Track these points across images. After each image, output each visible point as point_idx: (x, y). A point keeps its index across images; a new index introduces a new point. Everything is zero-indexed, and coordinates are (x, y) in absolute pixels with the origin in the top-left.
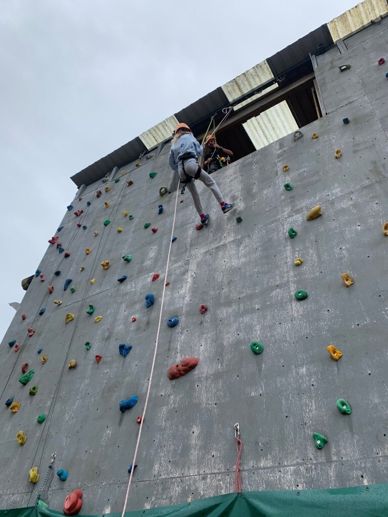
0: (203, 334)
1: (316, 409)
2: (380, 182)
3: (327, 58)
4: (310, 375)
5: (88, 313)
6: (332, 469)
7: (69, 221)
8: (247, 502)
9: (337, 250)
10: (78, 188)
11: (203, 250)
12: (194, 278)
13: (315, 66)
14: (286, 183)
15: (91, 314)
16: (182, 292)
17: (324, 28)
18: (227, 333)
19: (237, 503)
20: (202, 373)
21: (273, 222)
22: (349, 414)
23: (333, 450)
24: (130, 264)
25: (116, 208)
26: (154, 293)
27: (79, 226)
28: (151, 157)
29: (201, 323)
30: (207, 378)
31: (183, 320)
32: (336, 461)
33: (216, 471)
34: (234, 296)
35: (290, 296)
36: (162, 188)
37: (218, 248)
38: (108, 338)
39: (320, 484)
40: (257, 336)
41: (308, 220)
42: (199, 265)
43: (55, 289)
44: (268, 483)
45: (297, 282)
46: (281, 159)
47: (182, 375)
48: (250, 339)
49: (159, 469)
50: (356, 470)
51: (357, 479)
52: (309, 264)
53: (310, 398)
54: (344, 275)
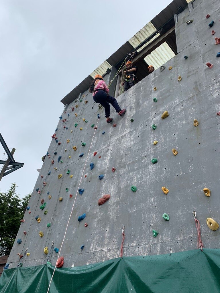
0: (113, 182)
1: (155, 219)
2: (197, 95)
3: (183, 15)
4: (154, 202)
5: (67, 173)
6: (159, 246)
7: (60, 125)
11: (116, 138)
12: (111, 153)
13: (176, 22)
14: (154, 98)
16: (106, 161)
18: (123, 182)
19: (120, 262)
20: (112, 202)
21: (147, 121)
22: (168, 220)
23: (160, 238)
24: (85, 147)
25: (80, 117)
26: (94, 162)
27: (65, 127)
29: (113, 177)
30: (113, 204)
31: (105, 175)
32: (161, 243)
33: (114, 248)
34: (127, 162)
35: (150, 162)
37: (122, 137)
38: (75, 186)
40: (135, 183)
41: (162, 119)
42: (113, 146)
43: (55, 162)
44: (133, 253)
45: (154, 154)
46: (154, 83)
47: (103, 203)
48: (131, 185)
49: (93, 247)
50: (168, 247)
51: (168, 250)
52: (160, 144)
53: (154, 213)
54: (173, 150)
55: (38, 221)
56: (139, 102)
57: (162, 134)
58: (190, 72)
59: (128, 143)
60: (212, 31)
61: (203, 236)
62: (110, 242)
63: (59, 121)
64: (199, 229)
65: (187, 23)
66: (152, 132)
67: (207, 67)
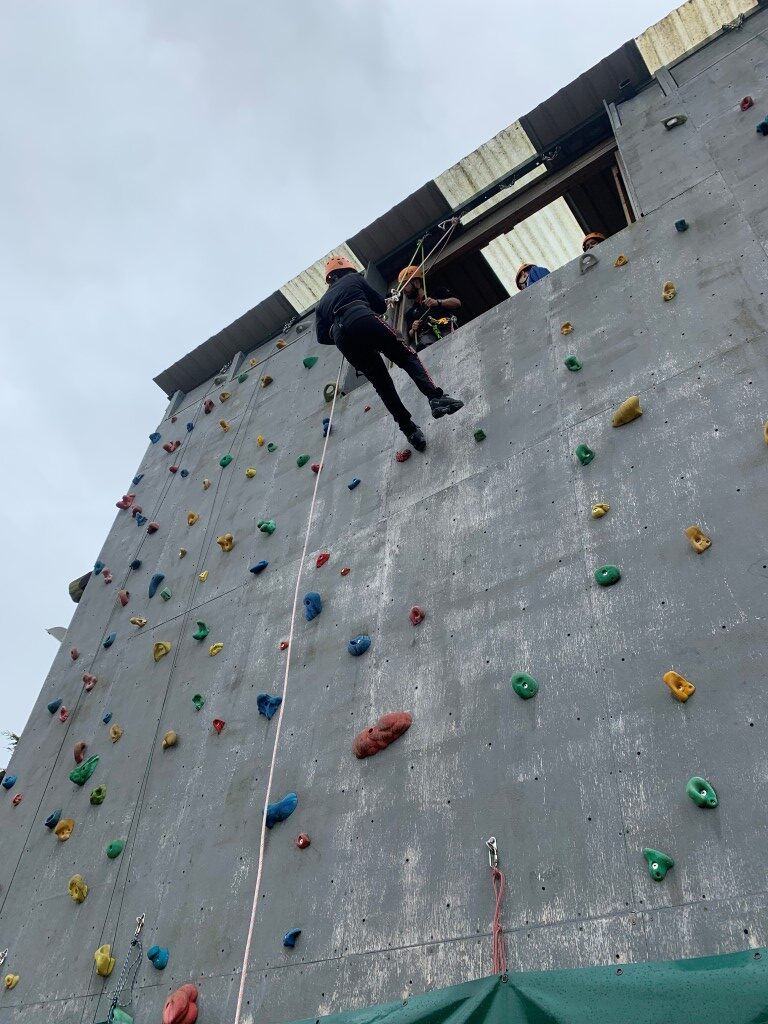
0: (419, 665)
1: (647, 801)
2: (754, 340)
3: (639, 106)
4: (632, 735)
5: (196, 637)
6: (685, 920)
7: (154, 464)
8: (519, 994)
9: (676, 482)
10: (170, 399)
11: (412, 501)
12: (398, 556)
13: (616, 125)
14: (569, 357)
15: (201, 639)
16: (375, 585)
17: (630, 49)
18: (465, 661)
19: (499, 995)
20: (419, 743)
21: (546, 436)
22: (713, 807)
23: (685, 882)
24: (274, 538)
25: (242, 431)
26: (320, 592)
27: (174, 470)
28: (305, 328)
29: (415, 642)
30: (429, 752)
31: (378, 640)
32: (692, 903)
33: (455, 935)
34: (477, 586)
35: (588, 580)
36: (327, 387)
37: (440, 496)
38: (237, 684)
39: (661, 951)
40: (524, 663)
41: (615, 427)
42: (405, 530)
43: (132, 596)
44: (558, 954)
45: (599, 551)
46: (556, 311)
47: (381, 748)
48: (510, 670)
49: (344, 936)
50: (733, 919)
51: (736, 935)
52: (620, 513)
53: (635, 779)
54: (690, 530)
55: (60, 832)
56: (501, 375)
57: (625, 477)
58: (709, 271)
62: (430, 910)
65: (665, 123)
66: (575, 472)
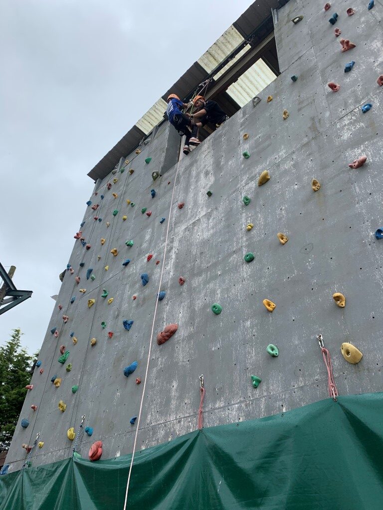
0: (182, 302)
1: (255, 356)
2: (315, 138)
4: (252, 327)
5: (103, 297)
6: (263, 403)
7: (89, 216)
9: (278, 212)
10: (95, 183)
11: (183, 227)
12: (177, 254)
13: (275, 22)
14: (245, 152)
15: (105, 297)
16: (168, 268)
18: (198, 300)
19: (199, 437)
20: (180, 336)
21: (234, 192)
22: (277, 356)
23: (264, 387)
24: (132, 249)
25: (122, 198)
26: (148, 273)
27: (96, 219)
28: (148, 142)
29: (181, 293)
30: (183, 340)
31: (168, 293)
32: (266, 396)
33: (187, 415)
34: (204, 266)
35: (243, 260)
36: (153, 173)
37: (194, 224)
38: (118, 315)
39: (254, 416)
40: (218, 299)
41: (259, 186)
42: (180, 241)
43: (81, 279)
44: (220, 420)
45: (248, 246)
46: (243, 127)
47: (166, 340)
48: (213, 302)
49: (151, 418)
50: (279, 402)
51: (279, 408)
52: (257, 228)
53: (252, 346)
54: (279, 234)
55: (56, 383)
56: (220, 162)
57: (261, 210)
58: (302, 102)
59: (203, 233)
60: (335, 29)
61: (336, 375)
62: (180, 406)
63: (87, 209)
64: (329, 364)
65: (293, 21)
66: (243, 210)
67: (330, 90)
